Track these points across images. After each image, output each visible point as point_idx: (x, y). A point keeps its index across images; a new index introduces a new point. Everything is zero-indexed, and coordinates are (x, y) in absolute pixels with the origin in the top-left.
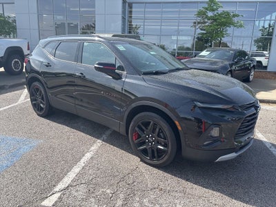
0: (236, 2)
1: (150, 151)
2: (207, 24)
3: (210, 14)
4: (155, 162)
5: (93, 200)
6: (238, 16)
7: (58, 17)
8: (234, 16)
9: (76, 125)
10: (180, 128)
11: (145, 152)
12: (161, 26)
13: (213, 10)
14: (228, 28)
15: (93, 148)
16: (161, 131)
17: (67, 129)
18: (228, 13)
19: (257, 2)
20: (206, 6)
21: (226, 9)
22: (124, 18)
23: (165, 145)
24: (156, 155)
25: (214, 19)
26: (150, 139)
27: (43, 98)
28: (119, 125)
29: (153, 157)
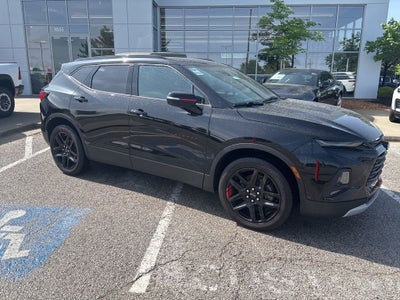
0: (310, 6)
1: (252, 211)
2: (271, 36)
3: (277, 23)
4: (261, 224)
5: (196, 279)
6: (313, 24)
7: (56, 29)
8: (309, 25)
9: (125, 184)
10: (298, 176)
11: (245, 212)
12: (209, 39)
13: (281, 17)
14: (302, 42)
15: (165, 213)
16: (269, 181)
17: (116, 190)
18: (300, 22)
19: (336, 5)
20: (272, 11)
21: (298, 16)
22: (155, 30)
23: (275, 200)
24: (262, 215)
25: (283, 29)
26: (253, 195)
27: (73, 148)
28: (202, 179)
29: (258, 218)
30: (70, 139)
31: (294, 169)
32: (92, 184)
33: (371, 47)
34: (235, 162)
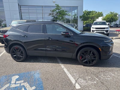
0: (64, 6)
2: (54, 15)
3: (57, 11)
6: (67, 11)
8: (66, 11)
9: (41, 61)
14: (65, 16)
15: (62, 67)
18: (63, 11)
19: (71, 6)
20: (56, 8)
25: (60, 13)
26: (88, 57)
27: (22, 53)
28: (72, 55)
29: (90, 63)
30: (20, 50)
31: (100, 49)
32: (31, 63)
33: (81, 17)
34: (82, 49)
